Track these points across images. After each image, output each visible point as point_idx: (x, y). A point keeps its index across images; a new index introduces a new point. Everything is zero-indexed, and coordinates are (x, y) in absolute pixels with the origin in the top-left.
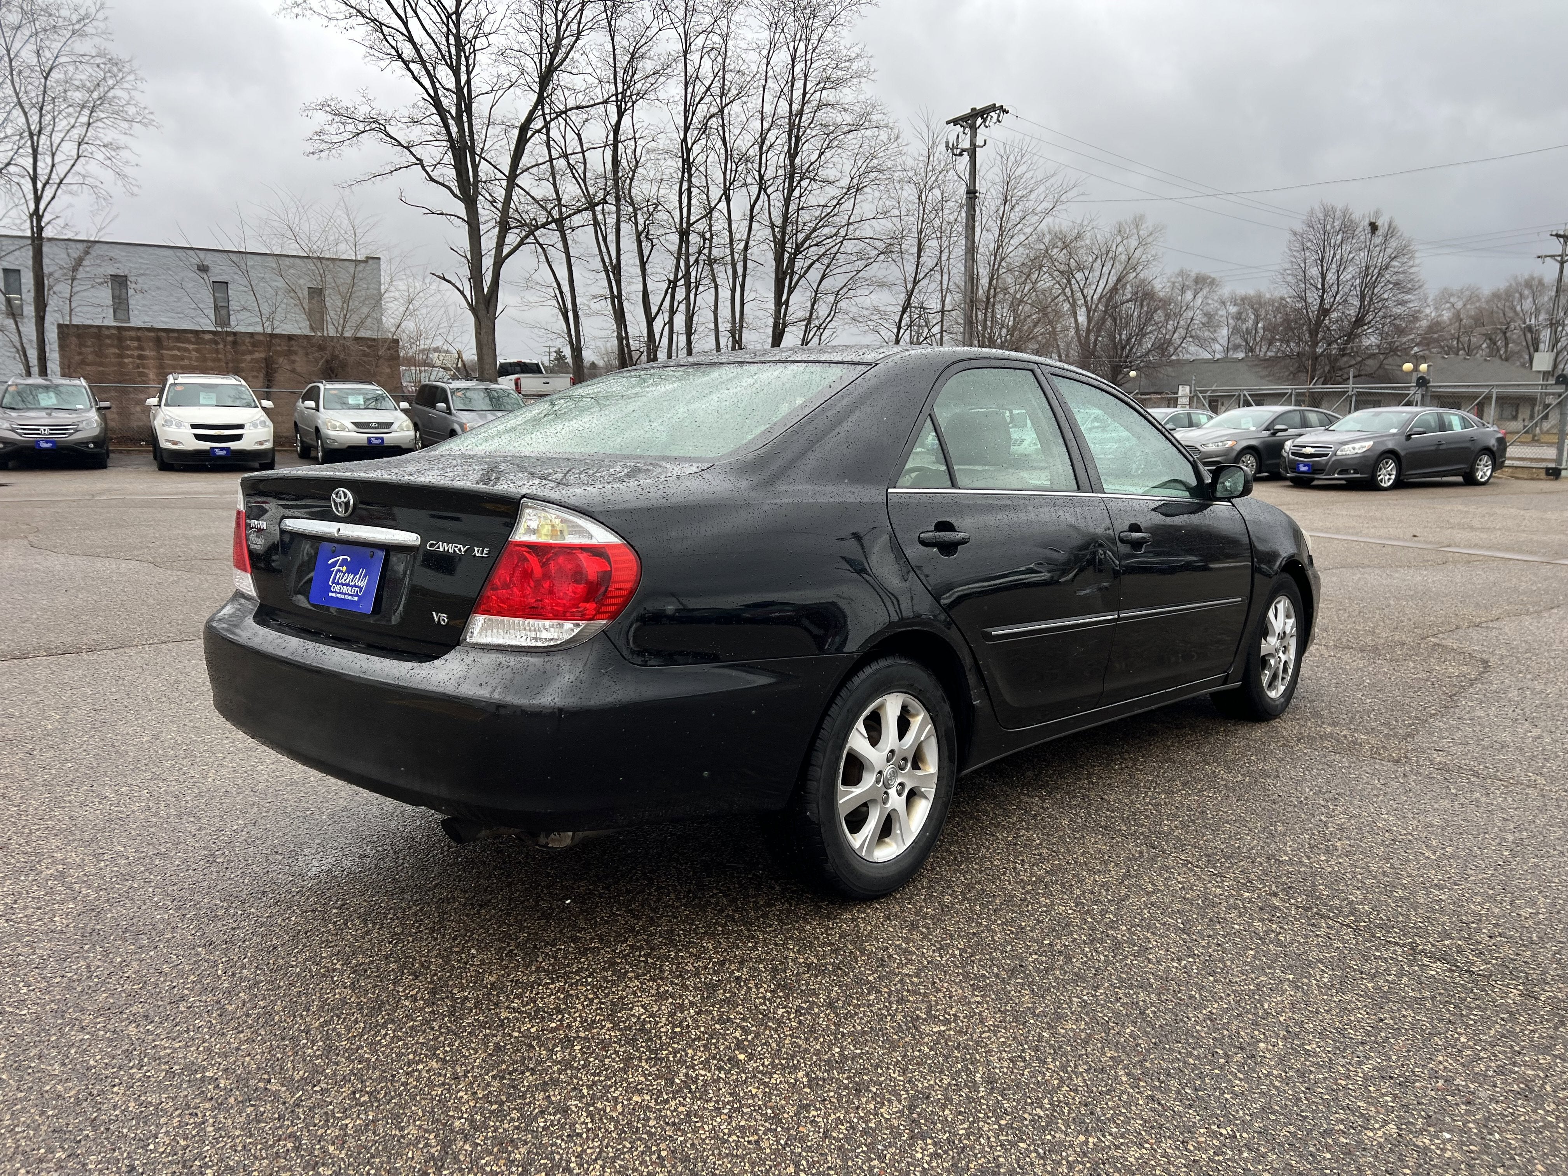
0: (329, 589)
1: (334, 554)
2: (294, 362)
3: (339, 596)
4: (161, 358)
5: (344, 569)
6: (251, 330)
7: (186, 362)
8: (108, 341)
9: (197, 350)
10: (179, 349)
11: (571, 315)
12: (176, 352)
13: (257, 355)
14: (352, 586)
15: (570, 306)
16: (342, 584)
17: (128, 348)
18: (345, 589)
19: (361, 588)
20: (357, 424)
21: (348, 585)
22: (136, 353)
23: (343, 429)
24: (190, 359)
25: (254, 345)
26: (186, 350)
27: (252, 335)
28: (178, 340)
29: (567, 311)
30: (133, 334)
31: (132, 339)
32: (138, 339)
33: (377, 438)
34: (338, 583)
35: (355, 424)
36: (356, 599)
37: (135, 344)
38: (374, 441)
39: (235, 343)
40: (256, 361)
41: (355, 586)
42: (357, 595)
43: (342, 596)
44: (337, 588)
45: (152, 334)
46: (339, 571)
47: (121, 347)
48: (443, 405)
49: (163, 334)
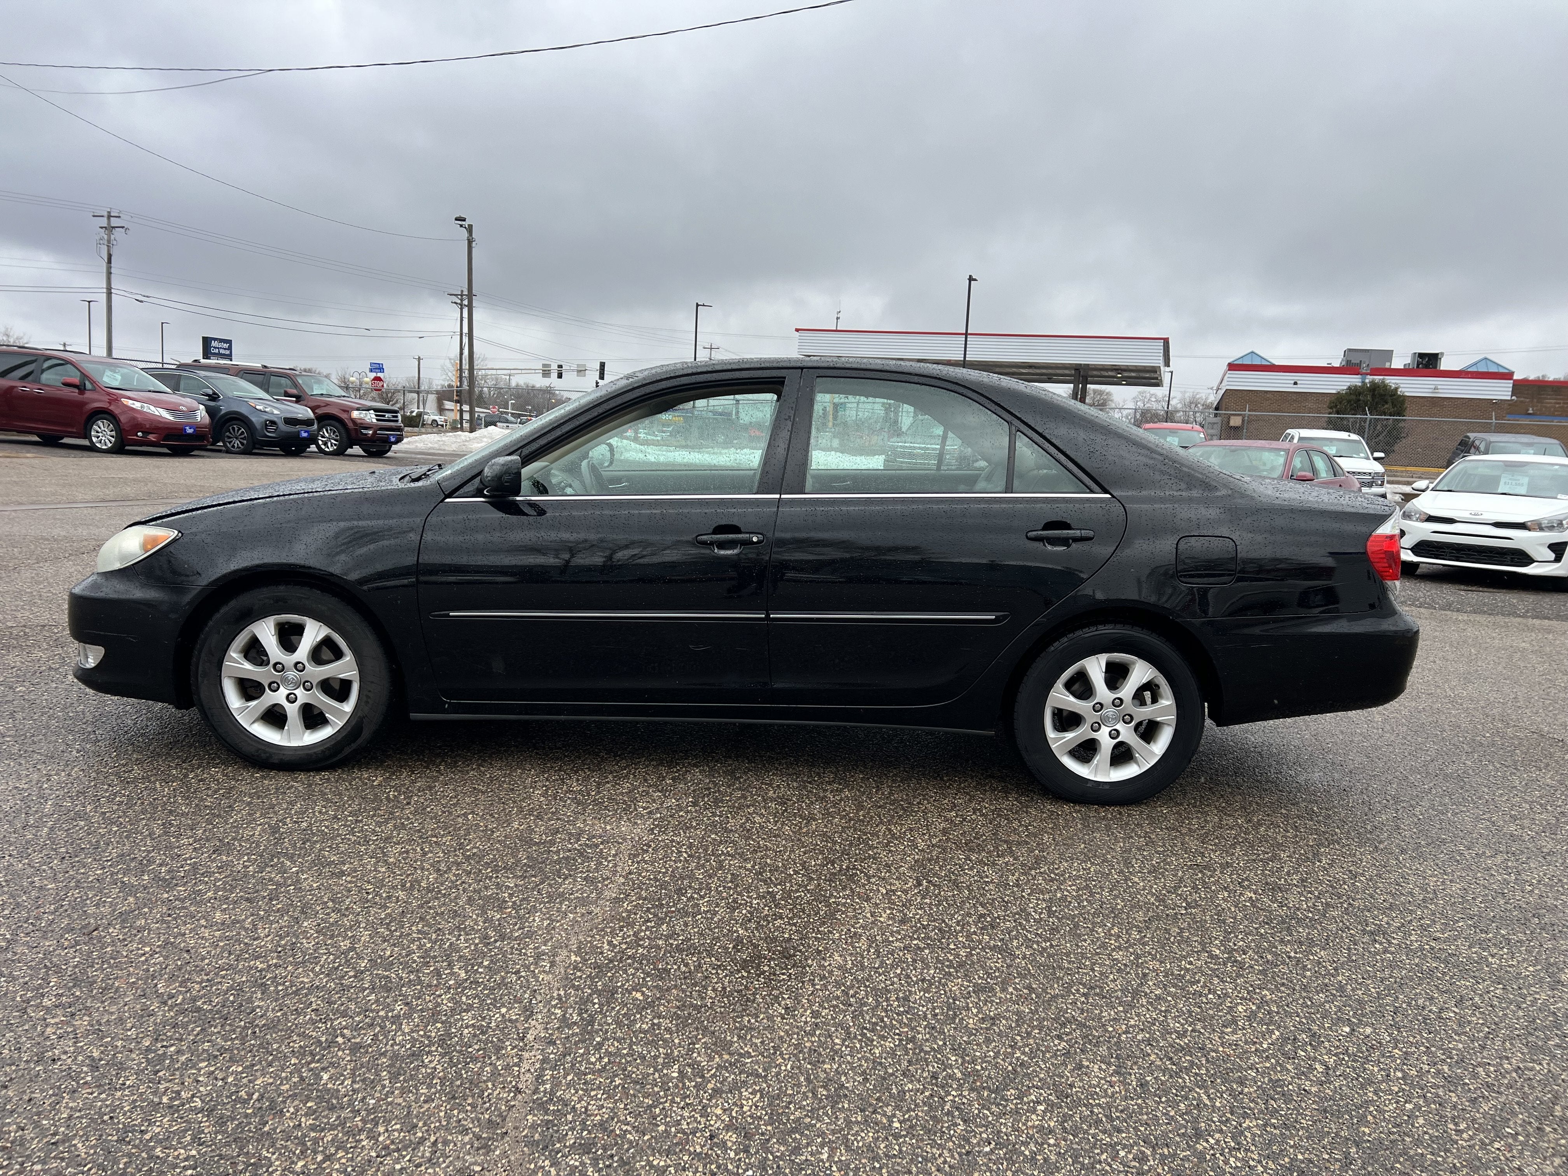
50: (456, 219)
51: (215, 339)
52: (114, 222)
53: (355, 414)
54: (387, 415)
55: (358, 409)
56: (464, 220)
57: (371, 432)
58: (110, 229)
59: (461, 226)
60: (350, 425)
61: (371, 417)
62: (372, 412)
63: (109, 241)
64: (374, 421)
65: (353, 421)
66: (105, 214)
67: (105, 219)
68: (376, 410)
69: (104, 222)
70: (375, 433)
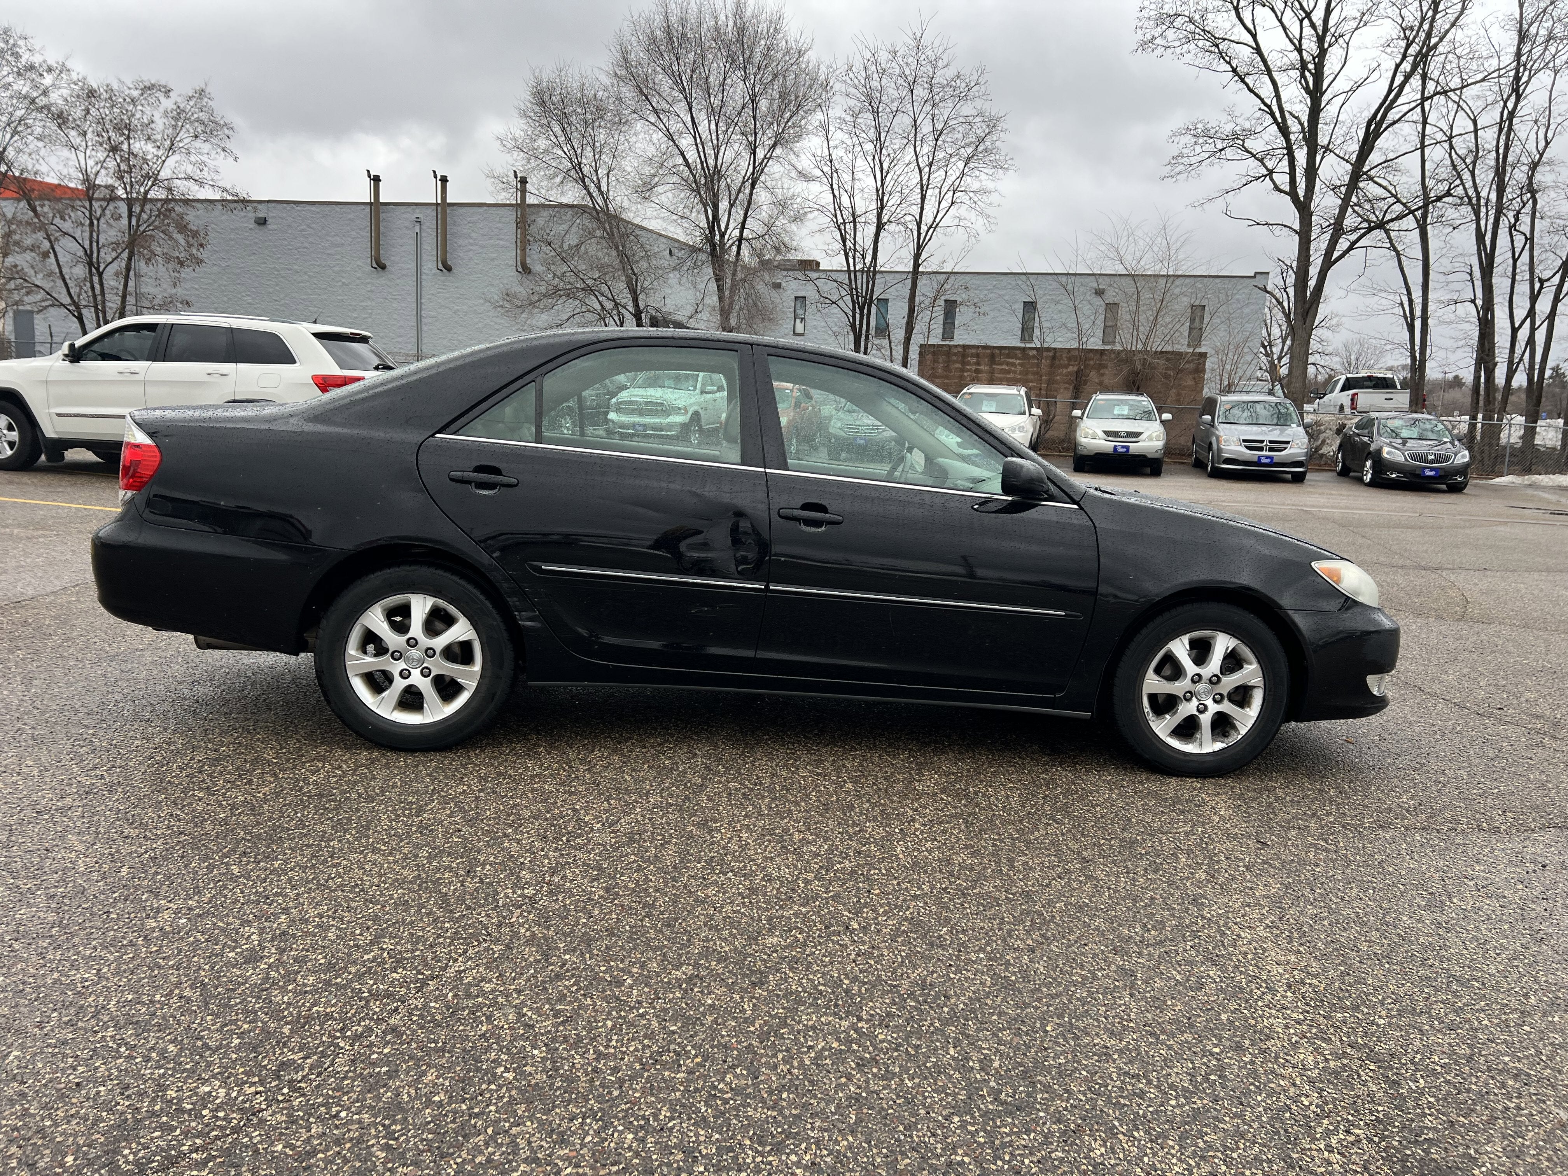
2: (1103, 375)
4: (992, 372)
6: (1068, 346)
7: (1011, 375)
8: (955, 358)
9: (1021, 365)
10: (1008, 364)
11: (1418, 324)
12: (1004, 367)
13: (1071, 369)
15: (1418, 312)
17: (969, 363)
20: (1107, 433)
22: (974, 367)
23: (1094, 437)
24: (1015, 372)
25: (1069, 359)
26: (1013, 365)
27: (1069, 350)
28: (1008, 356)
29: (1413, 319)
30: (974, 351)
31: (972, 356)
32: (977, 356)
33: (1123, 447)
35: (1105, 432)
37: (975, 360)
38: (1120, 450)
39: (1054, 358)
40: (1070, 373)
45: (989, 351)
47: (964, 363)
48: (1209, 417)
49: (997, 351)
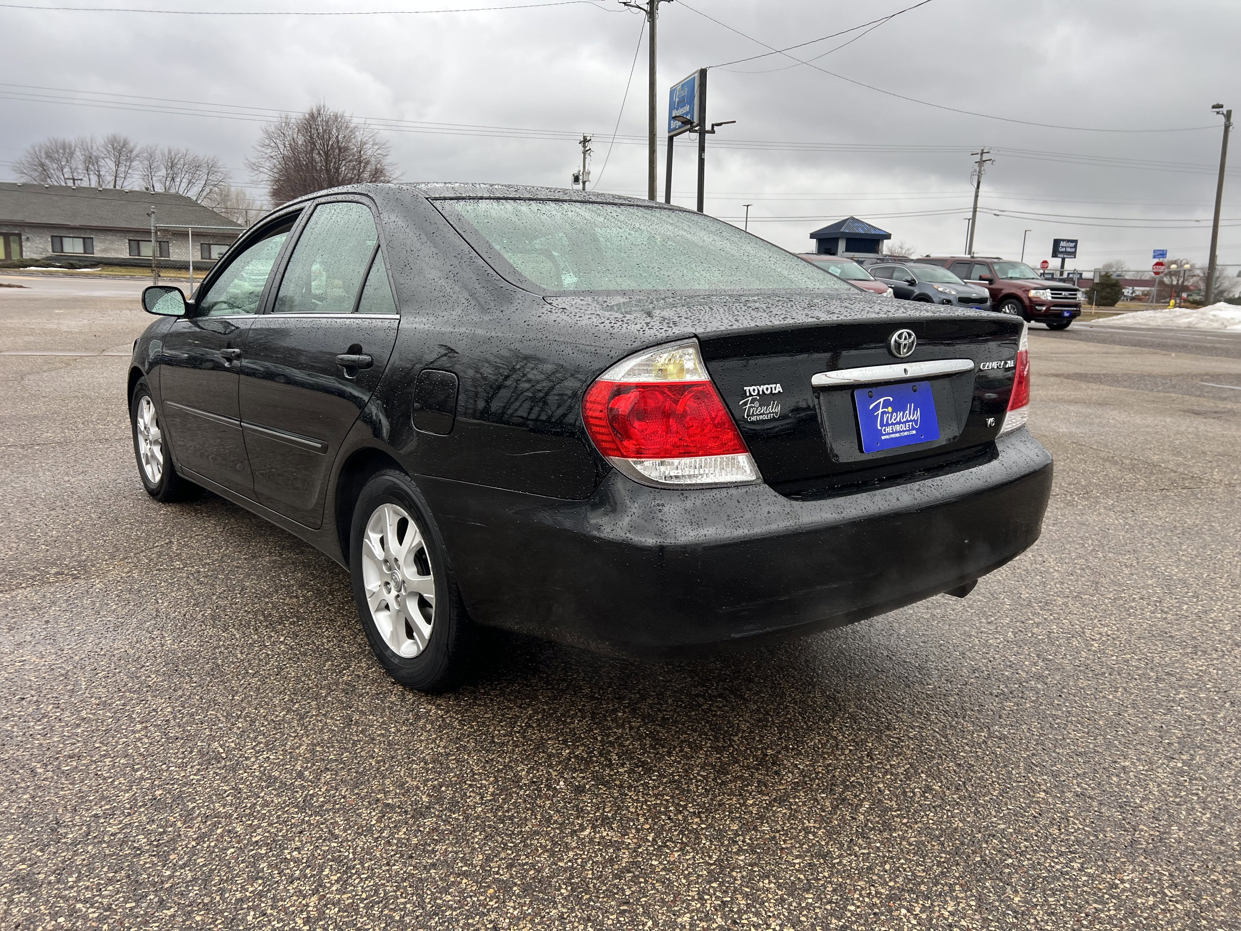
0: (880, 433)
1: (872, 398)
3: (893, 436)
5: (890, 409)
14: (905, 422)
16: (893, 424)
18: (898, 428)
19: (916, 421)
21: (899, 423)
34: (888, 425)
36: (914, 432)
41: (907, 421)
42: (913, 429)
43: (897, 435)
44: (889, 429)
46: (883, 413)
50: (1214, 107)
51: (1063, 240)
52: (985, 157)
53: (1032, 293)
54: (1063, 293)
55: (1035, 289)
56: (1221, 106)
57: (1044, 308)
58: (981, 163)
59: (1218, 113)
60: (1027, 302)
61: (1047, 296)
62: (1048, 290)
63: (980, 172)
64: (1050, 298)
65: (1030, 299)
66: (980, 151)
67: (979, 156)
68: (1052, 289)
69: (978, 158)
70: (1048, 309)
